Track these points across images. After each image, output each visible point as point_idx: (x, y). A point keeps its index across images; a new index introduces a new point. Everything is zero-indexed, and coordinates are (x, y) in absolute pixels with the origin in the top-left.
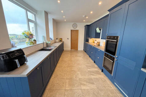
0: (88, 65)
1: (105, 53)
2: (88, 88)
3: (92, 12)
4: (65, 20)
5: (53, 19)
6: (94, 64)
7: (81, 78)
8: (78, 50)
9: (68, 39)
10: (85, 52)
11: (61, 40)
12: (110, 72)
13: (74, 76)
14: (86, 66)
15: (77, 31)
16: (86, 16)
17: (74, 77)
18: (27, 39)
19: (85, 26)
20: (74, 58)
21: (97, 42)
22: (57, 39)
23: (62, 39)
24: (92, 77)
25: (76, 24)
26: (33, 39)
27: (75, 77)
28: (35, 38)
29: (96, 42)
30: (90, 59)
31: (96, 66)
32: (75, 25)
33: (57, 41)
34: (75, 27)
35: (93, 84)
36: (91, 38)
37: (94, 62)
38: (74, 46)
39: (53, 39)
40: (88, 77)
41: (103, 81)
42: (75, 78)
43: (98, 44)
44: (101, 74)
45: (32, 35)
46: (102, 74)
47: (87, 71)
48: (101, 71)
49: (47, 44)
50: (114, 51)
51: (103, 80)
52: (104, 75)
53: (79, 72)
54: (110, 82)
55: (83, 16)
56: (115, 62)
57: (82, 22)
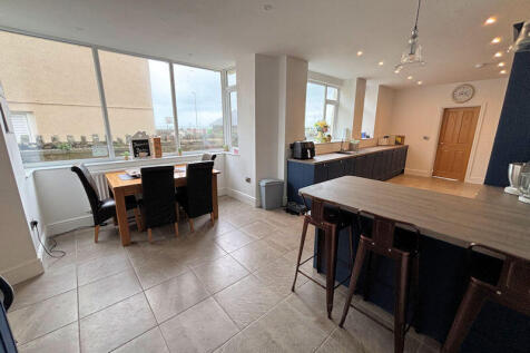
4: (419, 83)
9: (425, 138)
11: (399, 140)
18: (320, 133)
22: (386, 137)
23: (403, 138)
25: (468, 86)
26: (327, 134)
28: (330, 132)
32: (466, 89)
38: (450, 165)
39: (372, 137)
45: (326, 127)
49: (351, 145)
55: (478, 66)
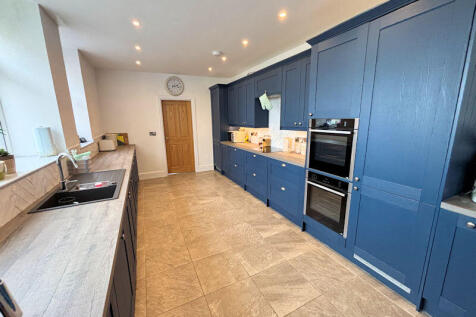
0: (253, 218)
1: (310, 173)
2: (299, 304)
3: (245, 43)
4: (138, 63)
5: (79, 51)
6: (269, 210)
7: (257, 276)
8: (197, 170)
9: (151, 133)
10: (223, 173)
11: (121, 139)
12: (338, 227)
13: (229, 273)
14: (250, 222)
15: (186, 104)
16: (221, 54)
17: (233, 281)
19: (212, 89)
20: (194, 204)
21: (261, 141)
22: (104, 138)
23: (125, 136)
24: (288, 257)
25: (178, 79)
27: (237, 279)
29: (256, 140)
30: (248, 196)
31: (278, 216)
32: (177, 82)
33: (110, 144)
34: (176, 90)
35: (302, 281)
36: (237, 126)
37: (265, 205)
38: (180, 159)
39: (90, 140)
40: (275, 264)
41: (322, 261)
42: (238, 284)
43: (264, 144)
44: (303, 241)
46: (306, 238)
47: (262, 242)
48: (298, 230)
50: (343, 165)
51: (320, 257)
52: (314, 241)
53: (239, 256)
54: (341, 258)
56: (350, 195)
57: (202, 72)
